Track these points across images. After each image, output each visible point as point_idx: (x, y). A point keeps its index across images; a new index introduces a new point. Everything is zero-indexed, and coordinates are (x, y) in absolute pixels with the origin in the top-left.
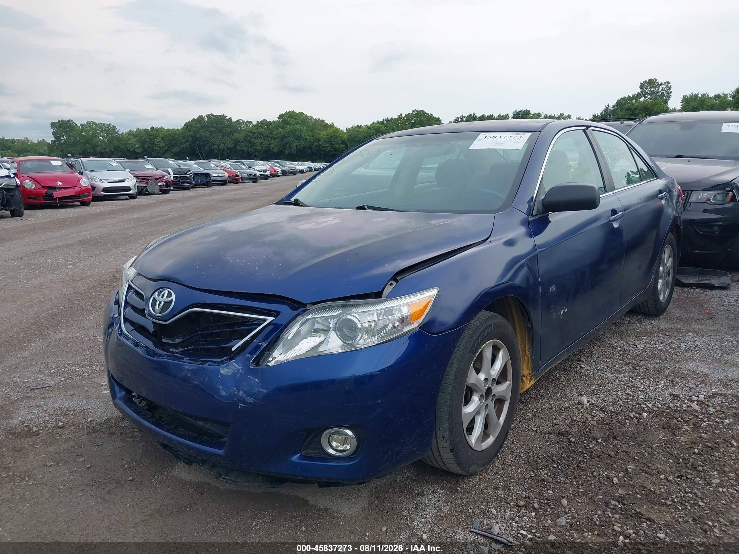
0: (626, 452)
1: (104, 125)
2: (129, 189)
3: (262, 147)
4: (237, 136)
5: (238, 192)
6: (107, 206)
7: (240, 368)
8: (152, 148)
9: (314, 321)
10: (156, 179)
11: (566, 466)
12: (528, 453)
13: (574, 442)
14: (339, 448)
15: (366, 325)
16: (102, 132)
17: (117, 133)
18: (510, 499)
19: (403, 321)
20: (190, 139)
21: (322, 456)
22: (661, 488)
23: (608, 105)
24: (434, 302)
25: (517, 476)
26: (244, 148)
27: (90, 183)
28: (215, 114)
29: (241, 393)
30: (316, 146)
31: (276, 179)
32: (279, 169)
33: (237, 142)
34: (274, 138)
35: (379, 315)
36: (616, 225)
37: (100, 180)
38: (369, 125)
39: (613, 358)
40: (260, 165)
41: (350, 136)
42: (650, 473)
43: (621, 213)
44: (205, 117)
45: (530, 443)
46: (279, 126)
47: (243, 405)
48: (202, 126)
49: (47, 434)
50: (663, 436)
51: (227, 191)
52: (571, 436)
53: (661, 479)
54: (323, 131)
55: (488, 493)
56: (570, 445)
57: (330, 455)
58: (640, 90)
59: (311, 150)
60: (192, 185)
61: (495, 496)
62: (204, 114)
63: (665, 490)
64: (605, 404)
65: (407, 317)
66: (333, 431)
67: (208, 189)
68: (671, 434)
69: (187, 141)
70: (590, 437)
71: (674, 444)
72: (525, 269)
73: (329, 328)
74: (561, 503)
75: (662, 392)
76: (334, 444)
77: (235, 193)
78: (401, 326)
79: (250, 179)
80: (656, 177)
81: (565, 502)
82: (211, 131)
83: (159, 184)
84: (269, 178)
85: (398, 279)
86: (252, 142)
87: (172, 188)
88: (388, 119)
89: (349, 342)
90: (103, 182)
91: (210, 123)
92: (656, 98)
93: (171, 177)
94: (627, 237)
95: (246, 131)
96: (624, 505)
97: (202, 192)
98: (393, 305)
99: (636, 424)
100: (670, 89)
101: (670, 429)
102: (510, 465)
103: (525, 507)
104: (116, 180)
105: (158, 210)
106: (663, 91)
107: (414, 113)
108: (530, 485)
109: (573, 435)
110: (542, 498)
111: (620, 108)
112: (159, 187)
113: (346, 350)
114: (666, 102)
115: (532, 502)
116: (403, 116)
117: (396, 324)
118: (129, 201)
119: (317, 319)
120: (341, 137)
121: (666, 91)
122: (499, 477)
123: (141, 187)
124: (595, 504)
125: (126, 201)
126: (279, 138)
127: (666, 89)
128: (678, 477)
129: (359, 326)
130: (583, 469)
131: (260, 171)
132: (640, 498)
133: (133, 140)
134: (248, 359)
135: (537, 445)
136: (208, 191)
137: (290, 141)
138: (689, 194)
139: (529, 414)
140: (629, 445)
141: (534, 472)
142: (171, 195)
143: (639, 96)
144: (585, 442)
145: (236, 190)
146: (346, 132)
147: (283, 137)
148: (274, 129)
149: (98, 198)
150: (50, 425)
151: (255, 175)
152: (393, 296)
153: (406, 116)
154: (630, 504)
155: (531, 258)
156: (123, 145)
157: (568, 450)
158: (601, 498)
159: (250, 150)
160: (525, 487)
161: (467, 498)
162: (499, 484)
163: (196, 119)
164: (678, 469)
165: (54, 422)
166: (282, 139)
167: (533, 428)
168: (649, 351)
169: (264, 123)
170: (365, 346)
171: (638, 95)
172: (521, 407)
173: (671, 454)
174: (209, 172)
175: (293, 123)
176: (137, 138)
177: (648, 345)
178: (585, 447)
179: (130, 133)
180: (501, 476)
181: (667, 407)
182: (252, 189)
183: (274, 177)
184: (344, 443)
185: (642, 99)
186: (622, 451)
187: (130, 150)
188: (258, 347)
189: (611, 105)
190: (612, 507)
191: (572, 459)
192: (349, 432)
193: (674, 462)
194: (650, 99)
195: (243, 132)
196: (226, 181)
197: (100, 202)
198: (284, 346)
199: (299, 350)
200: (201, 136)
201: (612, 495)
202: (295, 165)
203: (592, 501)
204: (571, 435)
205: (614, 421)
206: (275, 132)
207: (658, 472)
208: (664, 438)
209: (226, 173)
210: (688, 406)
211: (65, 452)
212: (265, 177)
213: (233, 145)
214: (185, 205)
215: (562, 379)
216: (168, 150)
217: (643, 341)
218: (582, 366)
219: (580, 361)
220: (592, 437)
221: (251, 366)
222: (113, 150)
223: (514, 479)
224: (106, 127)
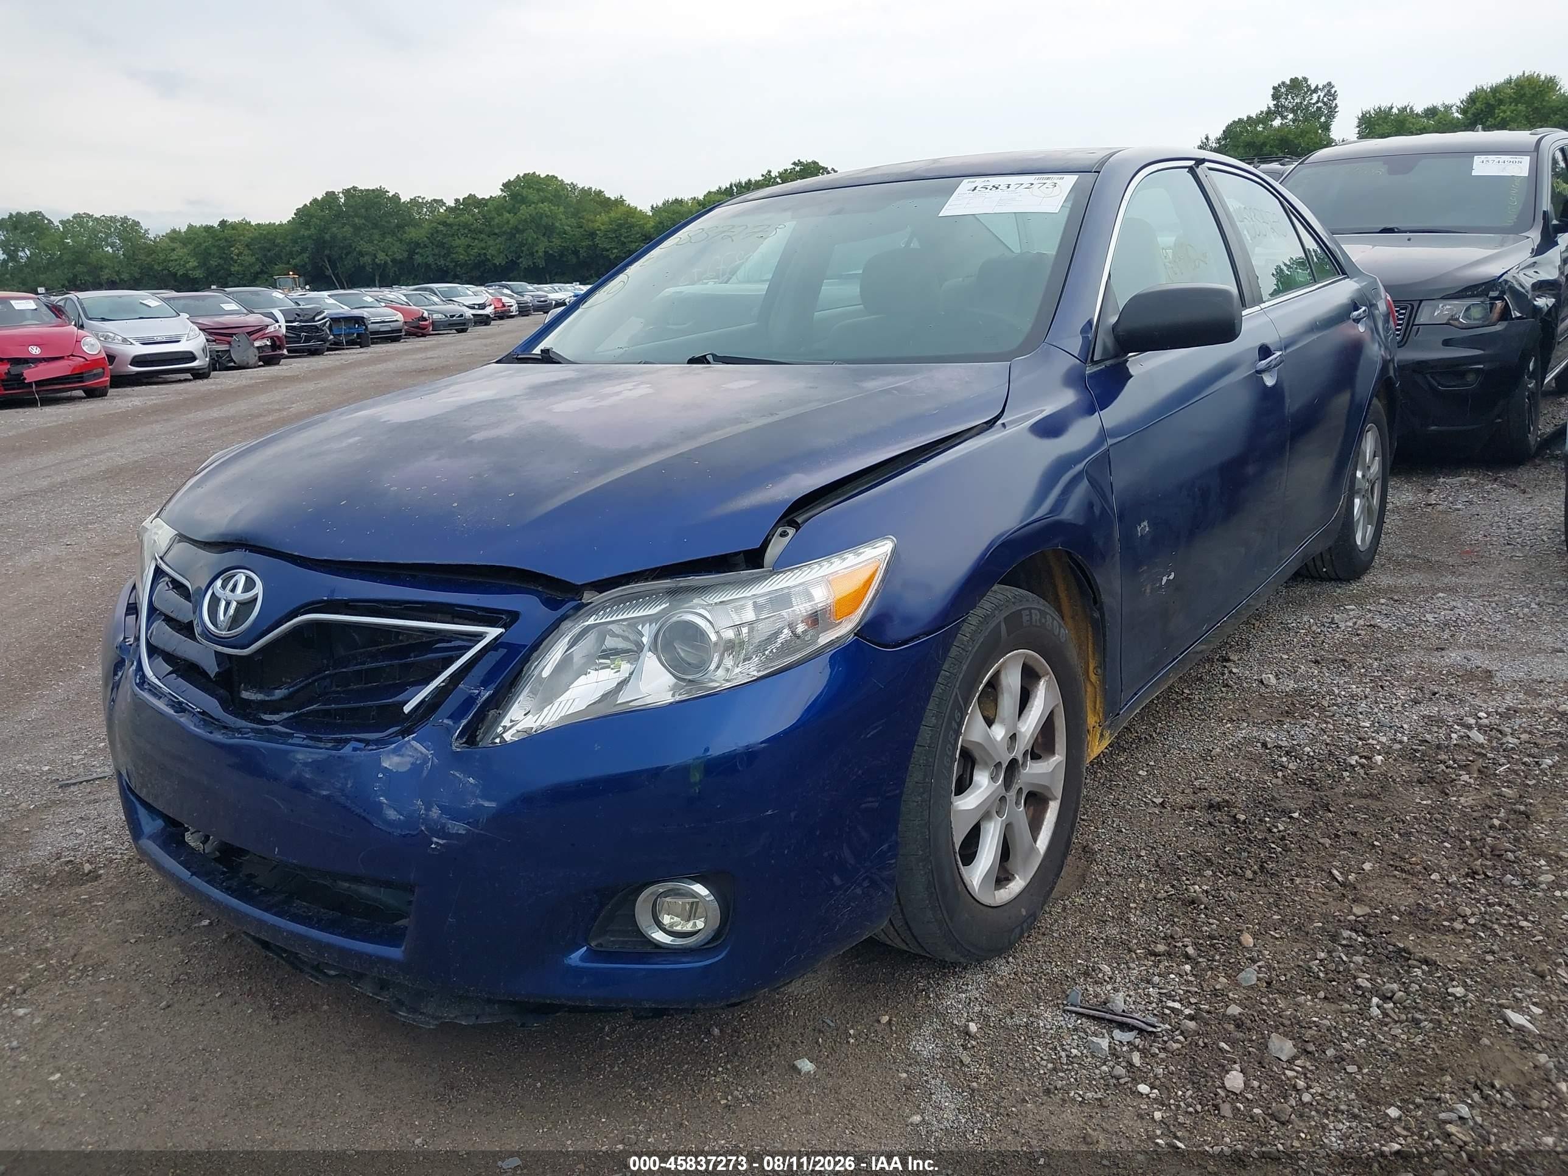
0: (1355, 834)
1: (113, 219)
2: (191, 357)
3: (468, 255)
4: (412, 233)
5: (430, 354)
6: (146, 396)
7: (429, 754)
8: (225, 267)
9: (603, 631)
10: (248, 333)
11: (1238, 870)
12: (1153, 848)
13: (1244, 822)
14: (678, 928)
15: (730, 634)
16: (108, 235)
17: (144, 236)
18: (1135, 941)
19: (816, 619)
20: (310, 244)
21: (639, 949)
22: (1436, 900)
23: (1207, 138)
24: (886, 571)
25: (1139, 896)
26: (431, 260)
27: (104, 347)
28: (362, 187)
29: (435, 813)
30: (589, 247)
31: (507, 323)
32: (513, 302)
33: (414, 247)
34: (495, 234)
35: (757, 607)
36: (1269, 381)
37: (125, 340)
38: (701, 197)
39: (1293, 651)
40: (471, 293)
41: (660, 223)
42: (1411, 871)
43: (1278, 353)
44: (341, 195)
45: (1155, 830)
46: (504, 208)
47: (441, 842)
48: (335, 216)
49: (116, 877)
50: (1423, 797)
51: (406, 352)
52: (1235, 810)
53: (1434, 881)
54: (600, 214)
55: (1087, 933)
56: (1238, 827)
57: (658, 945)
58: (1271, 104)
59: (578, 257)
60: (327, 345)
61: (1102, 938)
62: (338, 189)
63: (1446, 901)
64: (1295, 742)
65: (824, 610)
66: (661, 890)
67: (362, 350)
68: (1437, 792)
69: (304, 250)
70: (1276, 810)
71: (1447, 812)
72: (1084, 485)
73: (640, 647)
74: (1240, 943)
75: (1406, 713)
76: (666, 920)
77: (423, 355)
78: (811, 633)
79: (450, 325)
80: (1343, 274)
81: (1248, 940)
82: (354, 226)
83: (257, 344)
84: (493, 323)
85: (799, 520)
86: (446, 246)
87: (285, 352)
88: (740, 183)
89: (690, 677)
90: (131, 344)
91: (351, 206)
92: (1306, 120)
93: (280, 327)
94: (1293, 404)
95: (432, 222)
96: (1369, 936)
97: (351, 357)
98: (791, 583)
99: (1363, 778)
100: (1335, 99)
101: (1434, 784)
102: (1120, 876)
103: (1169, 955)
104: (159, 339)
105: (263, 398)
106: (1320, 104)
107: (798, 169)
108: (1170, 912)
109: (1240, 808)
110: (1199, 934)
111: (1231, 143)
112: (256, 351)
113: (684, 697)
114: (1326, 127)
115: (1180, 944)
117: (801, 628)
118: (192, 383)
119: (610, 627)
120: (642, 227)
121: (1325, 104)
122: (1102, 899)
123: (218, 351)
124: (1309, 939)
125: (188, 384)
126: (504, 233)
127: (1325, 99)
128: (1467, 875)
129: (713, 638)
130: (1272, 874)
131: (471, 307)
132: (1399, 921)
133: (181, 252)
134: (449, 731)
135: (1169, 832)
136: (364, 356)
137: (530, 240)
138: (1415, 308)
139: (1141, 772)
140: (1356, 819)
141: (1173, 886)
142: (285, 367)
143: (1269, 115)
144: (1267, 819)
145: (426, 349)
146: (651, 214)
147: (514, 232)
148: (494, 214)
149: (122, 381)
150: (119, 856)
151: (461, 316)
152: (790, 561)
154: (1381, 933)
155: (1096, 459)
156: (159, 263)
157: (1234, 838)
158: (1319, 928)
159: (442, 262)
160: (1161, 916)
161: (1044, 945)
162: (1105, 914)
163: (319, 199)
164: (1466, 859)
165: (126, 849)
166: (512, 236)
167: (1154, 800)
168: (1364, 632)
169: (472, 201)
170: (728, 685)
171: (1267, 113)
172: (1122, 759)
173: (1447, 832)
174: (364, 313)
175: (536, 198)
176: (189, 246)
177: (1361, 622)
178: (1270, 830)
179: (174, 236)
180: (1108, 899)
181: (1420, 741)
182: (460, 347)
183: (501, 318)
184: (690, 917)
185: (1277, 123)
186: (1345, 833)
187: (176, 274)
188: (470, 700)
189: (1212, 138)
190: (1344, 942)
191: (1246, 854)
192: (700, 889)
193: (1453, 847)
194: (1294, 121)
195: (426, 225)
196: (400, 331)
197: (129, 389)
198: (534, 692)
199: (571, 701)
200: (334, 237)
201: (1342, 919)
202: (545, 291)
203: (1303, 933)
204: (1236, 807)
205: (1318, 774)
206: (496, 221)
207: (1425, 869)
208: (1425, 802)
209: (400, 315)
210: (1462, 737)
211: (165, 911)
212: (484, 321)
213: (406, 255)
214: (319, 385)
215: (1197, 698)
216: (262, 272)
217: (1348, 615)
218: (1234, 670)
219: (1228, 660)
220: (1280, 810)
221: (456, 746)
222: (137, 276)
223: (1134, 902)
224: (118, 224)
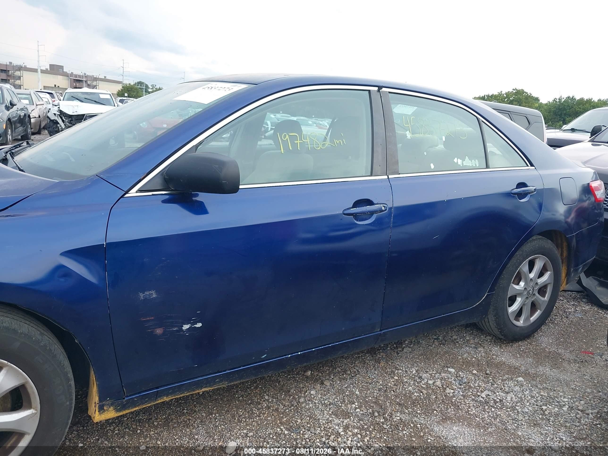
43: (381, 205)
116: (503, 93)
153: (506, 94)
